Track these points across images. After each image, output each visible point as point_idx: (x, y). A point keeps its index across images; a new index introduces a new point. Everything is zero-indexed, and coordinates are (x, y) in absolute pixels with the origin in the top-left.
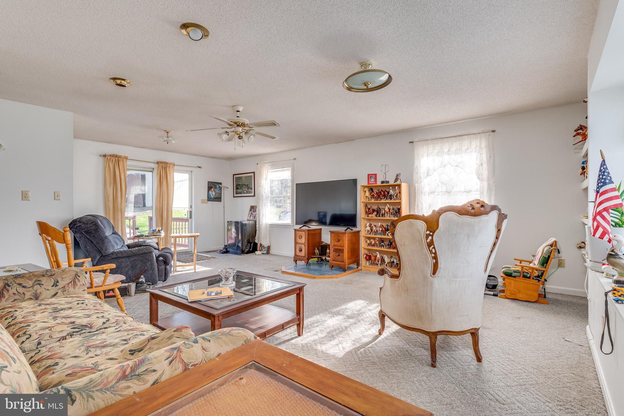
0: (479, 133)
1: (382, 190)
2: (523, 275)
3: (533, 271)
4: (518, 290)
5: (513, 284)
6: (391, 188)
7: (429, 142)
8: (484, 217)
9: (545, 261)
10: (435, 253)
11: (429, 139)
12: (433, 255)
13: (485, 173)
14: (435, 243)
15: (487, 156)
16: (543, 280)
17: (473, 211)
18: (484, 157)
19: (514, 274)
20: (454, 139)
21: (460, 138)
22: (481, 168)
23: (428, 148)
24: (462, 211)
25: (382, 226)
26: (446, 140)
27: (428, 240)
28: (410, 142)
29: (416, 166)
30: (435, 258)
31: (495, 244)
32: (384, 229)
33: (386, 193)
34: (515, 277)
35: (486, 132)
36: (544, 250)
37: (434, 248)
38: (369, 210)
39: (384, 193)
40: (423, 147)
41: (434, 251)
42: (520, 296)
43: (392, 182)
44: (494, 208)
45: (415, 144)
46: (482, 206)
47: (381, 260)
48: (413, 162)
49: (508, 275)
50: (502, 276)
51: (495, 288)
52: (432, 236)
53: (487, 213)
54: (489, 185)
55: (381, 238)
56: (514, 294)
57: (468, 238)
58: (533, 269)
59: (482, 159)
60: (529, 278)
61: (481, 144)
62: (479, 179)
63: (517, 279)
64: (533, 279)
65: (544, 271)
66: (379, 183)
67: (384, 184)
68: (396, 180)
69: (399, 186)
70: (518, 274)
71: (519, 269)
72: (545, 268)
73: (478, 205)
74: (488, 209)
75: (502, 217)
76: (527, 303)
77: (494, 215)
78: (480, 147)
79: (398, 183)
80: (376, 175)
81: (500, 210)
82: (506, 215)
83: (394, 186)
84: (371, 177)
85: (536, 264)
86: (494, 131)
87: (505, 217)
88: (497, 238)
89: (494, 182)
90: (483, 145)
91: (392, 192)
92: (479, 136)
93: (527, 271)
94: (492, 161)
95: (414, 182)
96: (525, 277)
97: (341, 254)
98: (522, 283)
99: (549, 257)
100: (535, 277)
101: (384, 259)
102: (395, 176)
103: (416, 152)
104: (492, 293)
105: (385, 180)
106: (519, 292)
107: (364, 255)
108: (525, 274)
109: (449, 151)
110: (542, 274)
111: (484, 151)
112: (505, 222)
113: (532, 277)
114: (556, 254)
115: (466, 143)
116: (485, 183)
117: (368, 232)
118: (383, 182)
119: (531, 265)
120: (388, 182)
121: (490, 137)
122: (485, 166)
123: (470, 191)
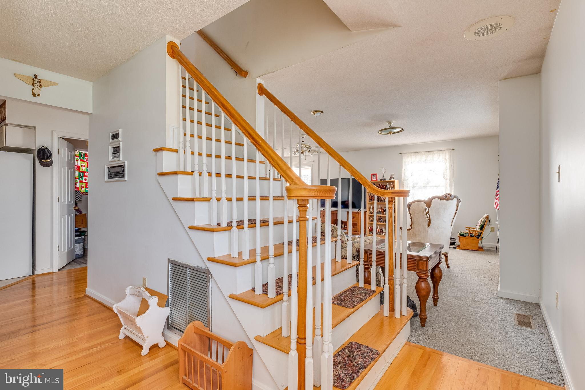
0: (445, 150)
1: (381, 185)
2: (470, 235)
3: (475, 232)
4: (467, 244)
5: (464, 240)
6: (388, 183)
7: (413, 154)
8: (451, 201)
9: (482, 227)
10: (429, 217)
11: (413, 152)
12: (428, 218)
13: (448, 174)
14: (429, 213)
15: (449, 165)
16: (481, 237)
17: (446, 198)
18: (448, 165)
19: (465, 235)
20: (429, 153)
21: (433, 152)
22: (446, 172)
23: (412, 158)
24: (441, 198)
25: (382, 208)
26: (423, 153)
27: (426, 211)
28: (400, 154)
29: (404, 169)
30: (429, 219)
31: (455, 214)
32: (382, 210)
33: (385, 187)
34: (466, 236)
35: (449, 150)
36: (481, 221)
37: (429, 215)
38: (372, 198)
39: (383, 187)
40: (409, 157)
41: (429, 216)
42: (468, 247)
43: (388, 179)
44: (455, 197)
45: (403, 155)
46: (451, 196)
47: (380, 231)
48: (402, 167)
49: (462, 235)
50: (458, 236)
51: (455, 244)
52: (428, 209)
53: (452, 199)
54: (450, 182)
55: (380, 216)
56: (465, 246)
57: (444, 210)
58: (476, 231)
59: (446, 167)
60: (474, 236)
61: (445, 157)
62: (444, 178)
63: (467, 237)
64: (476, 237)
65: (482, 232)
66: (379, 180)
67: (383, 181)
68: (391, 178)
69: (394, 182)
70: (467, 235)
71: (468, 232)
72: (482, 231)
73: (449, 196)
74: (453, 197)
75: (459, 201)
76: (472, 251)
77: (455, 200)
78: (445, 159)
79: (392, 180)
80: (376, 174)
81: (458, 198)
82: (461, 200)
83: (390, 182)
84: (373, 176)
85: (477, 228)
86: (453, 149)
87: (461, 201)
88: (456, 211)
89: (453, 181)
90: (447, 157)
91: (389, 186)
92: (444, 152)
93: (472, 233)
94: (452, 168)
95: (403, 180)
96: (471, 236)
97: (355, 227)
98: (469, 240)
99: (484, 224)
100: (477, 236)
101: (382, 230)
102: (390, 176)
103: (404, 160)
104: (453, 247)
105: (383, 178)
106: (468, 245)
107: (369, 228)
108: (471, 234)
109: (426, 160)
110: (481, 234)
111: (448, 161)
112: (460, 203)
113: (475, 236)
114: (488, 222)
115: (436, 156)
116: (448, 182)
117: (371, 212)
118: (382, 180)
119: (475, 230)
120: (385, 179)
121: (451, 153)
122: (448, 171)
123: (439, 186)
